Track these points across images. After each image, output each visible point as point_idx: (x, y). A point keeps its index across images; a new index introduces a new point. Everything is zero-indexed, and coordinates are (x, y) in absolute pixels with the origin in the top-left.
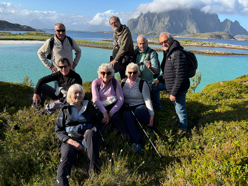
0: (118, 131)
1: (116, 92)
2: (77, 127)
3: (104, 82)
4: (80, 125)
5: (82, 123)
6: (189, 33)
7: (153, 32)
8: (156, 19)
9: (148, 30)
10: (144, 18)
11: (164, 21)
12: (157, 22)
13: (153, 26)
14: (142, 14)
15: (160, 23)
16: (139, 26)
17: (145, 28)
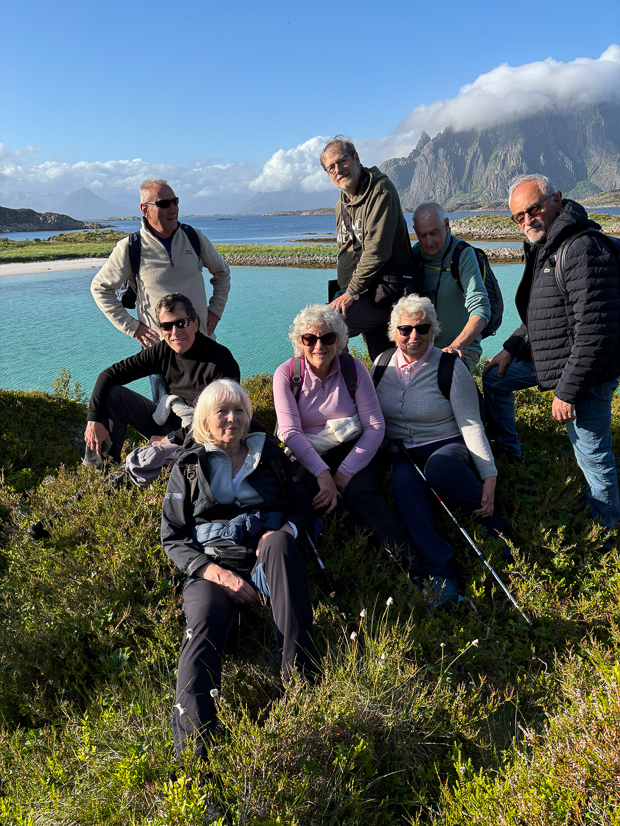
0: (371, 534)
1: (355, 402)
2: (233, 523)
3: (313, 368)
4: (242, 516)
5: (249, 510)
6: (597, 190)
7: (467, 198)
8: (475, 154)
9: (450, 193)
10: (435, 151)
11: (505, 155)
12: (480, 161)
13: (465, 177)
14: (425, 139)
15: (490, 166)
16: (417, 181)
17: (438, 185)
